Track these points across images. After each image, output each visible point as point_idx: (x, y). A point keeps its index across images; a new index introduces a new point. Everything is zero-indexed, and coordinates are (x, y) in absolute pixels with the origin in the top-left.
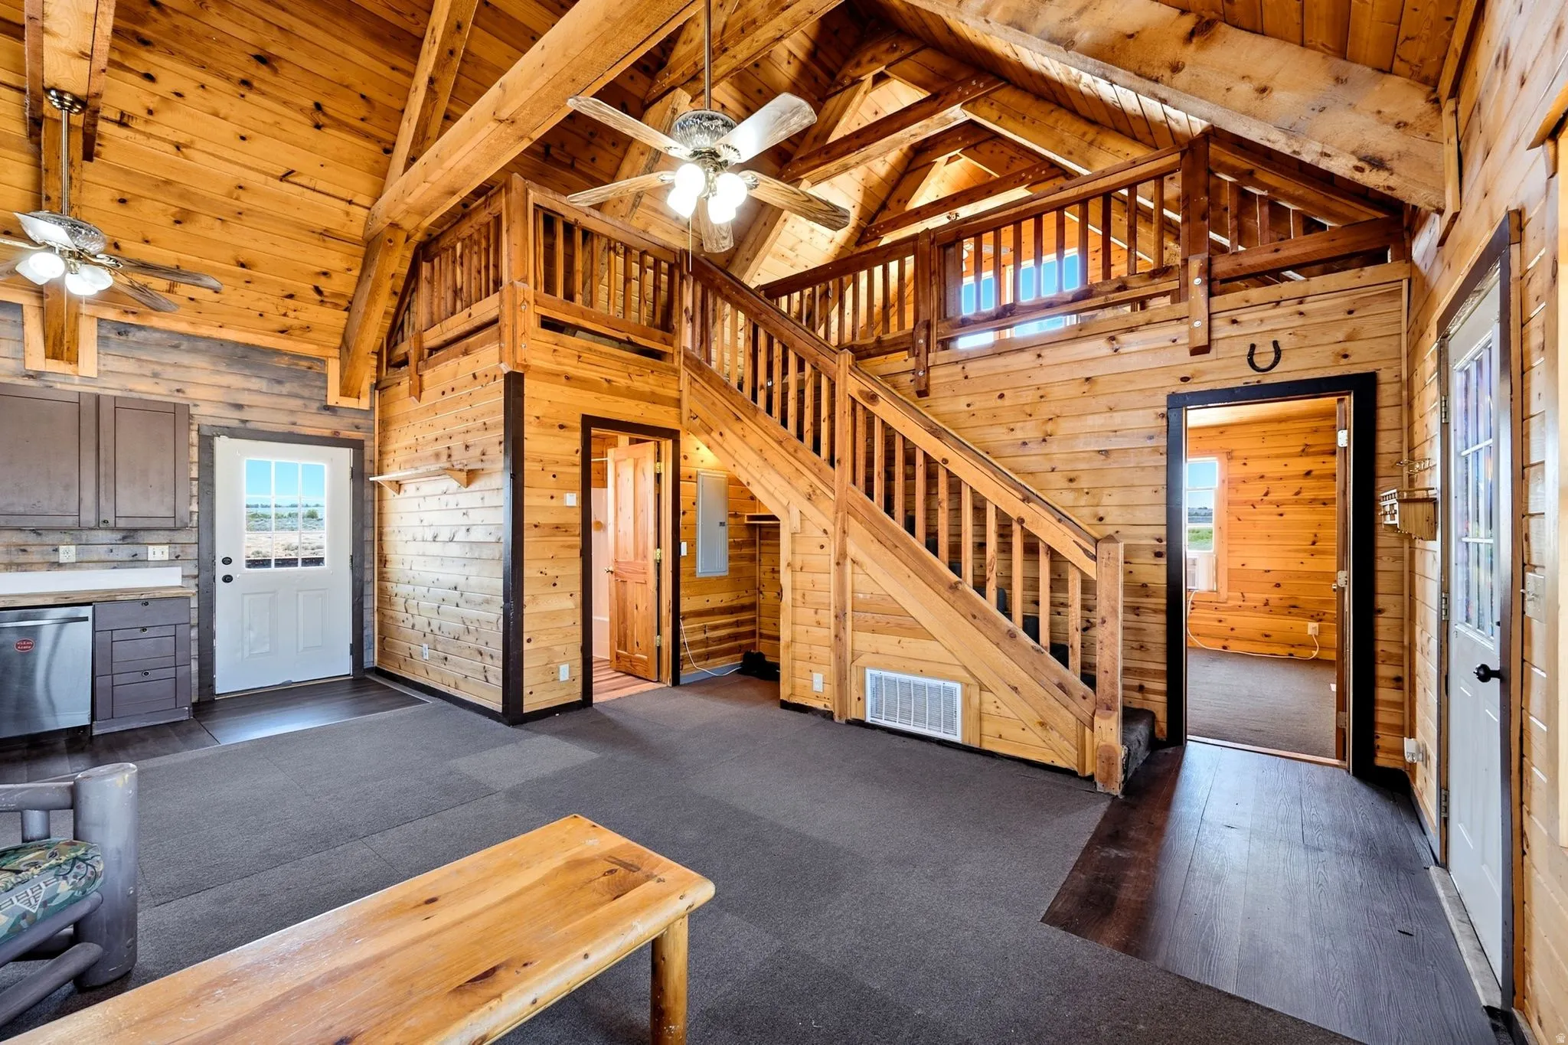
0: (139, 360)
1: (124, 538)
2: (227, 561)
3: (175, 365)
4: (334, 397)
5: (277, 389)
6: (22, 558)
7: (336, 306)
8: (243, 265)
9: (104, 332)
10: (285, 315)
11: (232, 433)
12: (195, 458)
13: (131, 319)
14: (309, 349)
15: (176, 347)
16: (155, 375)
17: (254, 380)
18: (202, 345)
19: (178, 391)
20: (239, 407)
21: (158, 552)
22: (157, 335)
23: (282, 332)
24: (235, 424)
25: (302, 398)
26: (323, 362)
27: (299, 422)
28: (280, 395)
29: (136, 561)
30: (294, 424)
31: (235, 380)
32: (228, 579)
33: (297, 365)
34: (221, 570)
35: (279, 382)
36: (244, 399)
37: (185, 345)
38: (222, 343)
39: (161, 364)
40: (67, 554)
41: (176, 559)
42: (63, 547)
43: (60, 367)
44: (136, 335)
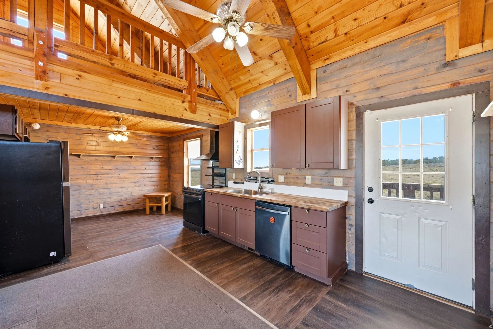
0: (331, 82)
1: (326, 173)
2: (371, 190)
3: (346, 77)
4: (453, 54)
5: (403, 66)
6: (297, 181)
9: (318, 75)
11: (373, 107)
13: (328, 62)
17: (386, 67)
19: (347, 91)
20: (378, 88)
21: (338, 182)
22: (337, 65)
23: (403, 22)
24: (376, 101)
25: (424, 65)
26: (442, 26)
27: (420, 85)
28: (406, 70)
29: (331, 186)
30: (416, 88)
31: (374, 73)
32: (371, 201)
33: (418, 41)
34: (367, 195)
35: (403, 61)
36: (381, 82)
37: (350, 63)
39: (338, 80)
40: (308, 180)
41: (345, 186)
42: (307, 177)
43: (306, 97)
44: (330, 69)
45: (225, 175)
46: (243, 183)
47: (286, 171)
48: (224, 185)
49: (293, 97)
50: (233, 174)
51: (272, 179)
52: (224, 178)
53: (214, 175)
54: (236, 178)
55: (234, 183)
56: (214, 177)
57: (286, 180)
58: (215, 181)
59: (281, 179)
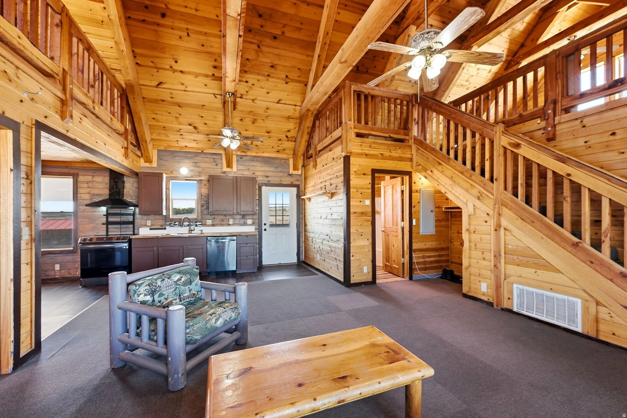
0: (245, 165)
1: (242, 217)
2: (265, 224)
3: (253, 166)
4: (291, 171)
5: (276, 170)
6: (222, 223)
7: (292, 141)
8: (268, 133)
9: (238, 159)
10: (279, 146)
11: (267, 185)
12: (257, 193)
13: (243, 154)
14: (284, 156)
15: (253, 160)
16: (249, 169)
17: (271, 168)
18: (259, 159)
19: (253, 173)
20: (267, 177)
21: (250, 222)
22: (249, 157)
23: (278, 152)
24: (266, 182)
25: (283, 172)
26: (288, 160)
27: (282, 180)
28: (277, 172)
29: (245, 224)
30: (281, 181)
31: (266, 169)
32: (265, 230)
33: (282, 162)
34: (264, 227)
35: (277, 168)
36: (269, 174)
37: (255, 159)
38: (263, 157)
39: (250, 166)
40: (231, 222)
41: (253, 224)
42: (230, 220)
43: (229, 170)
44: (244, 158)
45: (133, 223)
46: (165, 229)
47: (213, 217)
48: (132, 233)
49: (219, 166)
50: (148, 221)
51: (201, 223)
52: (131, 226)
53: (108, 223)
54: (152, 225)
55: (150, 229)
56: (110, 226)
57: (213, 224)
58: (110, 230)
59: (209, 222)
